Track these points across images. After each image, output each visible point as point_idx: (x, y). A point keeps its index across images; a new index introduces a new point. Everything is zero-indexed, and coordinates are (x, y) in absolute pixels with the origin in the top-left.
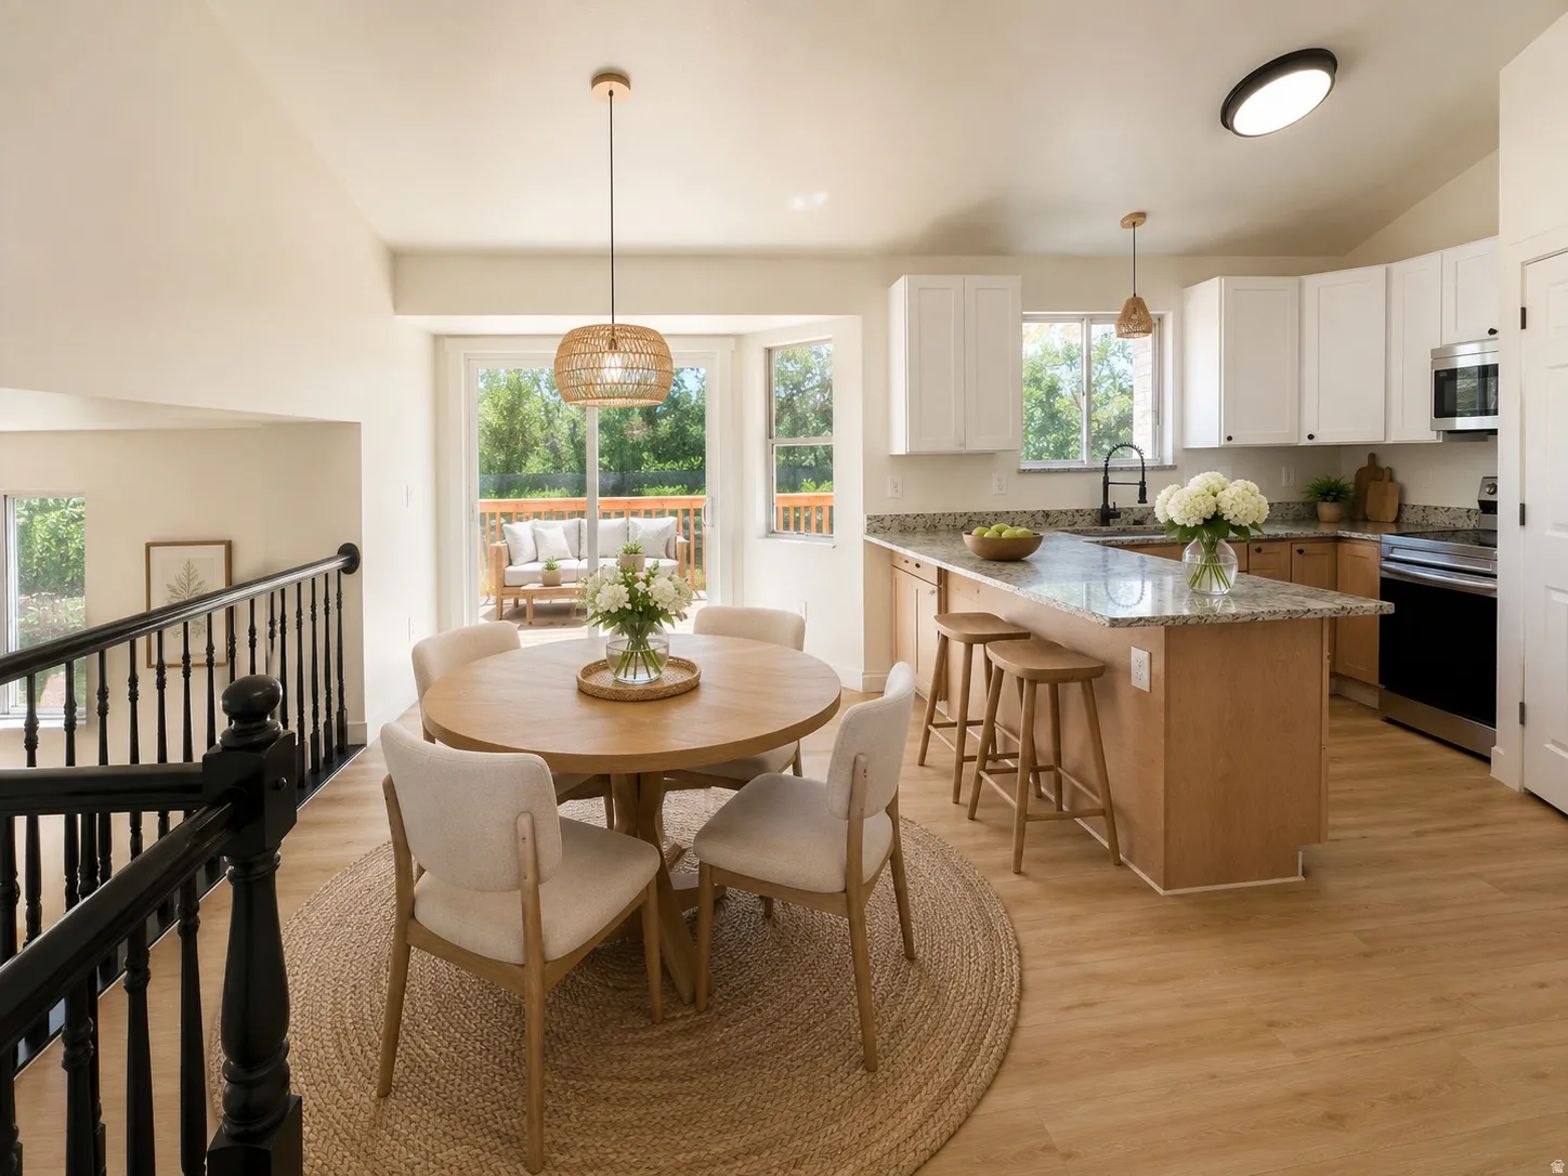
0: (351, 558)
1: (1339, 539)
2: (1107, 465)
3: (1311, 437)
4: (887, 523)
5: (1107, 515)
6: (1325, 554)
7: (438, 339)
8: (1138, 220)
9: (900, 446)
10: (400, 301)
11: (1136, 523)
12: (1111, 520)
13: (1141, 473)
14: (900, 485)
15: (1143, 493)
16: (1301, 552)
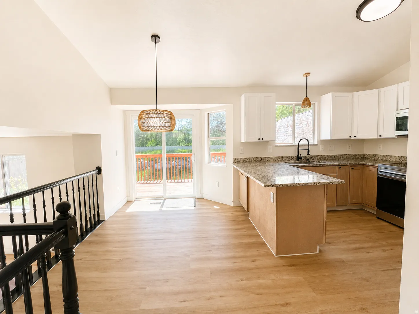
0: (99, 170)
1: (364, 165)
2: (299, 144)
3: (355, 137)
4: (239, 160)
5: (299, 158)
6: (360, 169)
7: (124, 111)
8: (308, 75)
9: (243, 140)
10: (113, 101)
11: (307, 160)
12: (300, 159)
13: (308, 146)
14: (243, 150)
15: (309, 152)
16: (353, 168)
